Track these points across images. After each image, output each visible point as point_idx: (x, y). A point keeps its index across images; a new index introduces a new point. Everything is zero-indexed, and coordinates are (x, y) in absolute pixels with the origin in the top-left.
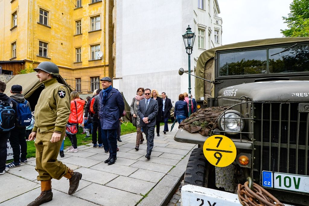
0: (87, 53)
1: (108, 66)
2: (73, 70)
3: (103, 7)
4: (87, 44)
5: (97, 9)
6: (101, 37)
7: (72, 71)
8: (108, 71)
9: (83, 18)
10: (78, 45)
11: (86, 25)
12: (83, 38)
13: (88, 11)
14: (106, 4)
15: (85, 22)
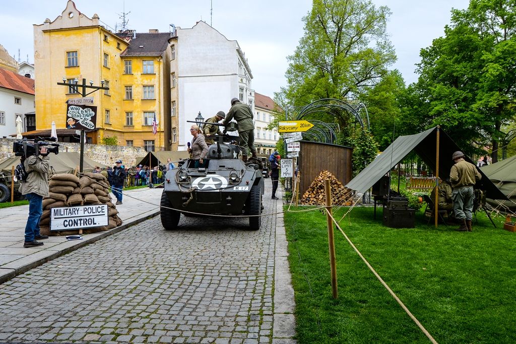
0: (141, 118)
1: (163, 132)
2: (123, 132)
3: (157, 79)
4: (139, 110)
5: (150, 80)
6: (156, 106)
7: (122, 134)
8: (164, 137)
9: (134, 85)
10: (129, 110)
11: (137, 92)
12: (135, 104)
13: (141, 79)
14: (161, 78)
15: (137, 89)
